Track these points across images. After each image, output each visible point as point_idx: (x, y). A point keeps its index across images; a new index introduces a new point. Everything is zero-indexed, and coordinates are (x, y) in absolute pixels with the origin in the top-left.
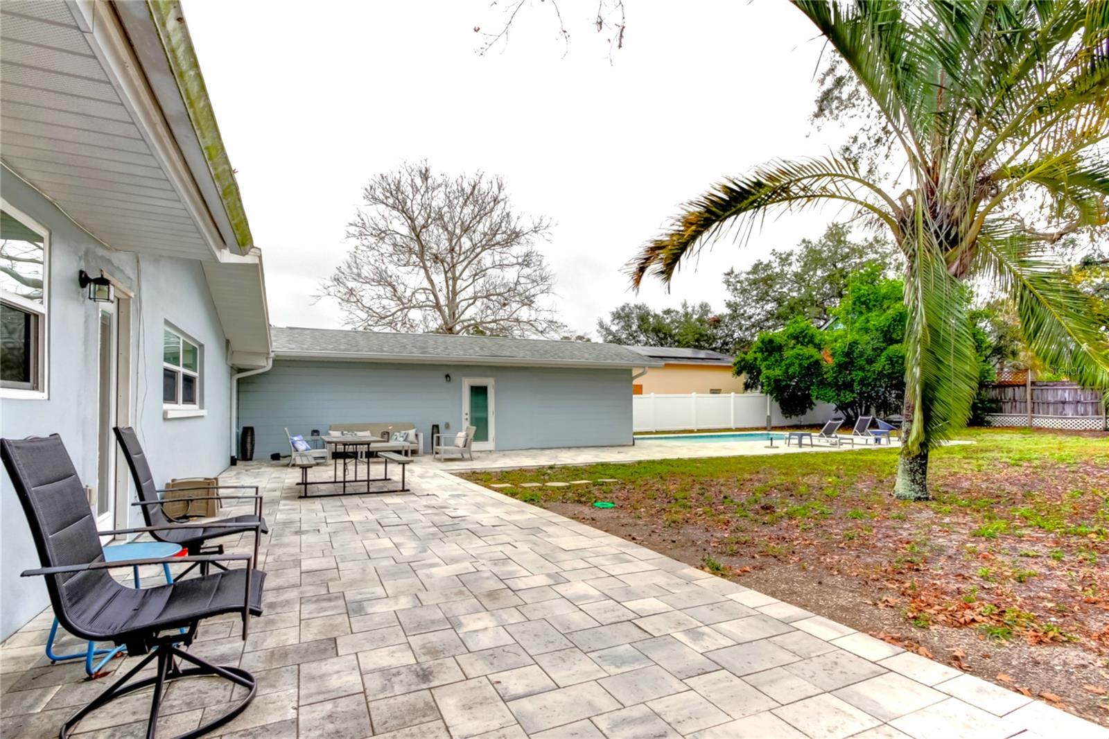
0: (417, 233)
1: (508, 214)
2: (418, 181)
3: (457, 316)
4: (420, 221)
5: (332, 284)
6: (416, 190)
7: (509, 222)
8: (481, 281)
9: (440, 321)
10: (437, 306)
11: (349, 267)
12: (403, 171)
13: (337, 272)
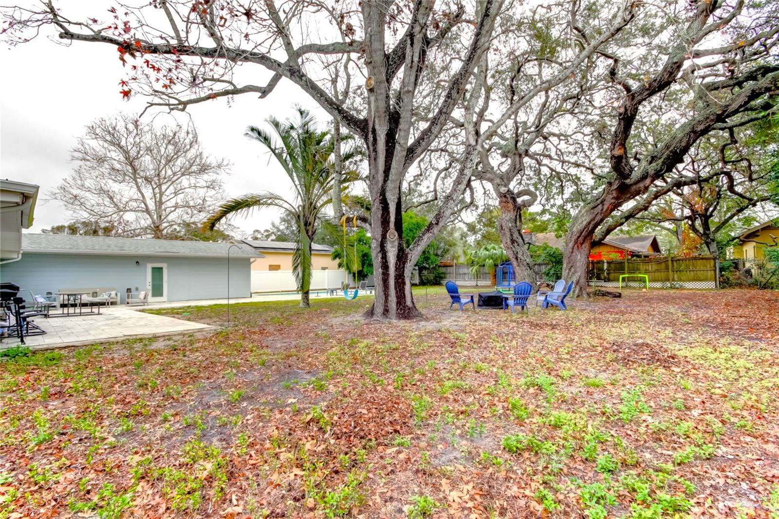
0: (130, 161)
1: (201, 154)
2: (131, 127)
3: (163, 217)
4: (133, 153)
5: (59, 191)
6: (129, 132)
7: (201, 159)
8: (181, 196)
9: (149, 222)
10: (147, 211)
11: (74, 179)
12: (119, 118)
13: (63, 182)
